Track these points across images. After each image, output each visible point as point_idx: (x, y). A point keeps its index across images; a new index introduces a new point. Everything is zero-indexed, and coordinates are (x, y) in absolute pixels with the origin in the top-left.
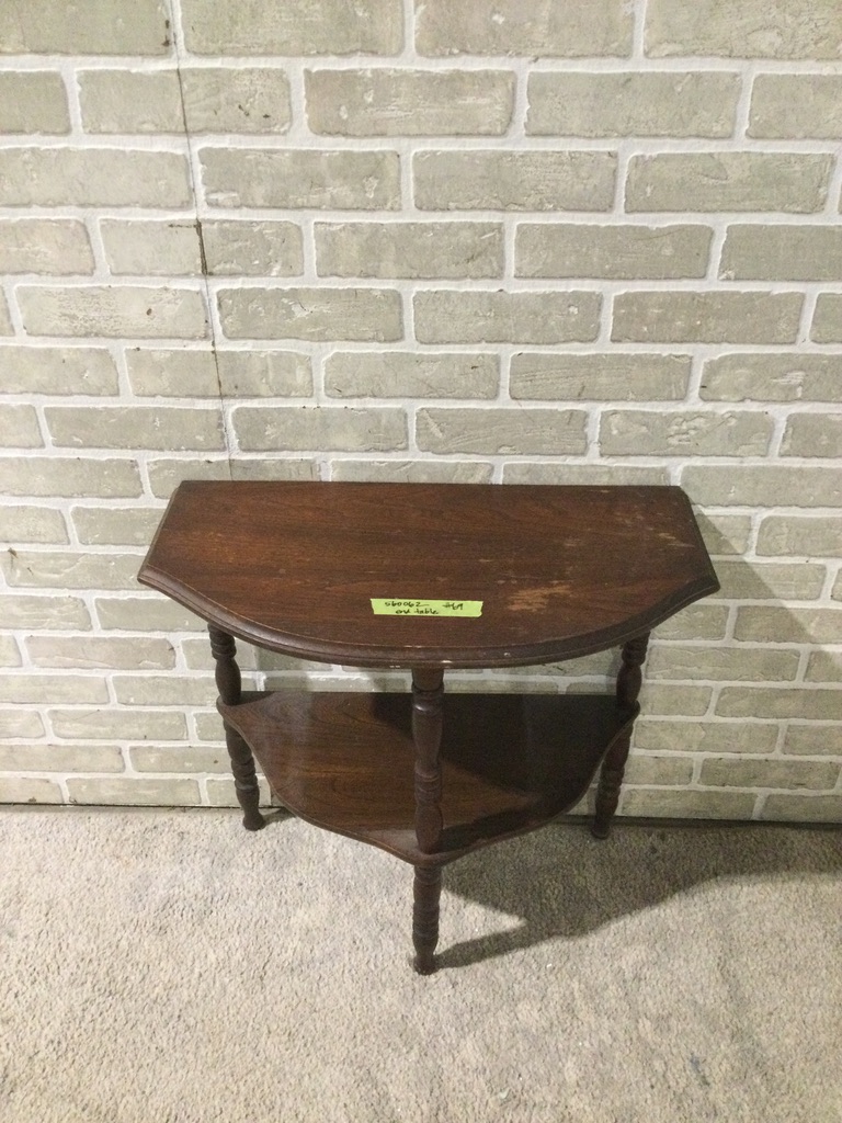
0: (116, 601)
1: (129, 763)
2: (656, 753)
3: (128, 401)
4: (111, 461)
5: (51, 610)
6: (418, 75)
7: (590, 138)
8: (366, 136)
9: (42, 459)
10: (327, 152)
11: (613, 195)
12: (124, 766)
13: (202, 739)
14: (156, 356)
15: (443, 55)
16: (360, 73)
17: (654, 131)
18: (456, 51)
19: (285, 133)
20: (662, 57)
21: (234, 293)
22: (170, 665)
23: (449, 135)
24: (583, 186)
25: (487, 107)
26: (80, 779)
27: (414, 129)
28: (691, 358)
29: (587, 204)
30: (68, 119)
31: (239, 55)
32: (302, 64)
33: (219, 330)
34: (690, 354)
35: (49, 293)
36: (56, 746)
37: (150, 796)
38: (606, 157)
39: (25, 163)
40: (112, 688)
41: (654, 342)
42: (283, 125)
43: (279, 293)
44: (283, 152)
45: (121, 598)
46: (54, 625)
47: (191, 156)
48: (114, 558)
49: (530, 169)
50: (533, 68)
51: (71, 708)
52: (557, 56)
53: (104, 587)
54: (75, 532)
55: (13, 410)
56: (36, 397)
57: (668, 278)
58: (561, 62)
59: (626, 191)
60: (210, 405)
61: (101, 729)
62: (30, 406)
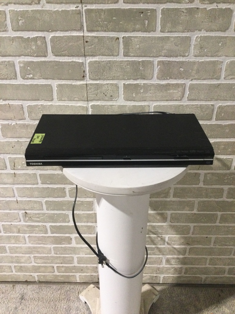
0: (55, 226)
1: (56, 270)
2: (216, 266)
4: (58, 188)
5: (36, 228)
6: (157, 85)
7: (206, 101)
8: (140, 101)
9: (37, 188)
10: (128, 105)
11: (212, 116)
12: (54, 271)
13: (78, 263)
15: (164, 79)
16: (140, 84)
17: (225, 99)
18: (168, 78)
19: (116, 100)
20: (229, 79)
22: (70, 243)
23: (165, 100)
24: (203, 114)
25: (177, 93)
26: (41, 275)
27: (154, 99)
28: (232, 159)
29: (204, 118)
30: (53, 97)
31: (104, 79)
32: (123, 82)
34: (232, 158)
36: (35, 266)
37: (62, 279)
38: (211, 106)
39: (39, 108)
40: (52, 250)
41: (222, 155)
42: (116, 98)
44: (115, 105)
45: (57, 225)
46: (36, 232)
47: (88, 107)
48: (56, 214)
49: (188, 109)
50: (191, 82)
51: (40, 255)
52: (198, 79)
53: (53, 222)
54: (45, 207)
55: (30, 175)
56: (37, 171)
57: (227, 138)
58: (199, 81)
59: (216, 115)
61: (48, 261)
62: (35, 173)
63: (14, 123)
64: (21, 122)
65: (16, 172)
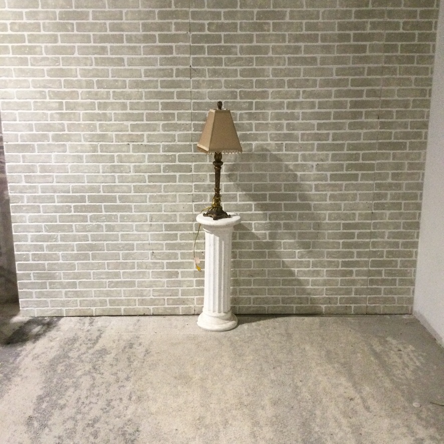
0: (169, 262)
1: (166, 303)
2: (273, 296)
3: (178, 222)
7: (248, 182)
11: (252, 189)
13: (182, 296)
14: (184, 215)
17: (257, 181)
20: (256, 171)
21: (197, 204)
22: (177, 277)
26: (155, 308)
28: (267, 213)
30: (176, 180)
31: (201, 172)
33: (194, 210)
35: (169, 205)
36: (152, 299)
37: (169, 312)
39: (169, 186)
40: (166, 283)
42: (206, 181)
43: (203, 204)
46: (157, 268)
47: (193, 185)
48: (171, 253)
50: (239, 173)
51: (157, 288)
53: (168, 259)
54: (165, 248)
55: (159, 225)
56: (164, 222)
58: (243, 172)
59: (254, 189)
60: (191, 223)
61: (162, 294)
62: (162, 224)
63: (155, 194)
64: (159, 194)
65: (152, 223)
